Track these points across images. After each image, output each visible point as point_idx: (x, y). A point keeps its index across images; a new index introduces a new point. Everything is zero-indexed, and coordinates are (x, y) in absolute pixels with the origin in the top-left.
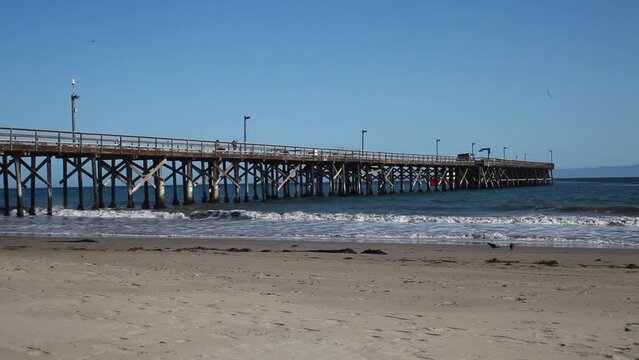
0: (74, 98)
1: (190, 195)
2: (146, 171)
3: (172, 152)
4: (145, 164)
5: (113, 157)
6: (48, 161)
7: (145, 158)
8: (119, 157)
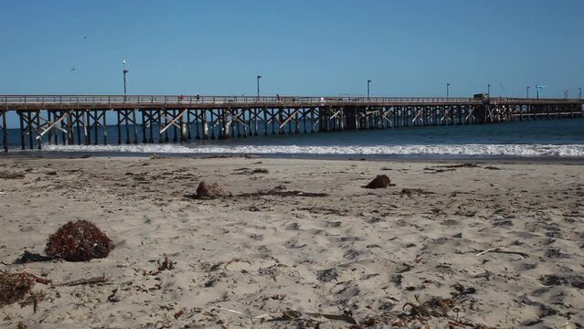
0: (125, 72)
1: (206, 133)
2: (174, 117)
3: (190, 104)
4: (174, 113)
5: (151, 109)
6: (104, 114)
7: (174, 109)
8: (154, 109)
